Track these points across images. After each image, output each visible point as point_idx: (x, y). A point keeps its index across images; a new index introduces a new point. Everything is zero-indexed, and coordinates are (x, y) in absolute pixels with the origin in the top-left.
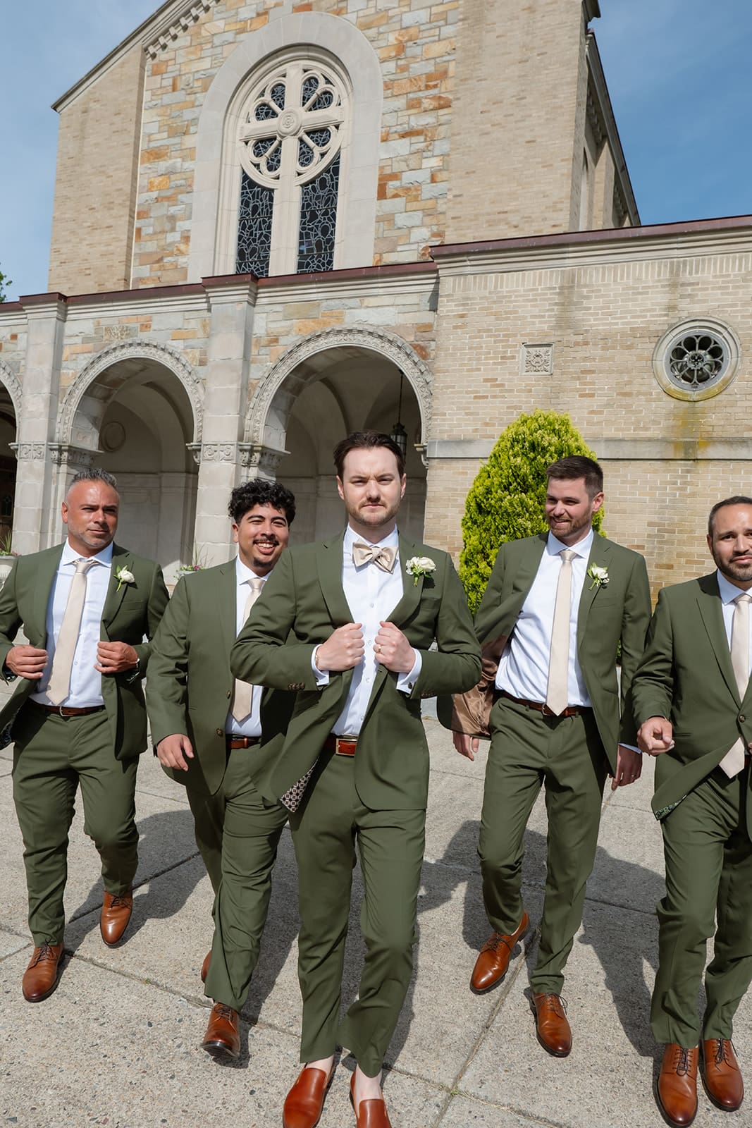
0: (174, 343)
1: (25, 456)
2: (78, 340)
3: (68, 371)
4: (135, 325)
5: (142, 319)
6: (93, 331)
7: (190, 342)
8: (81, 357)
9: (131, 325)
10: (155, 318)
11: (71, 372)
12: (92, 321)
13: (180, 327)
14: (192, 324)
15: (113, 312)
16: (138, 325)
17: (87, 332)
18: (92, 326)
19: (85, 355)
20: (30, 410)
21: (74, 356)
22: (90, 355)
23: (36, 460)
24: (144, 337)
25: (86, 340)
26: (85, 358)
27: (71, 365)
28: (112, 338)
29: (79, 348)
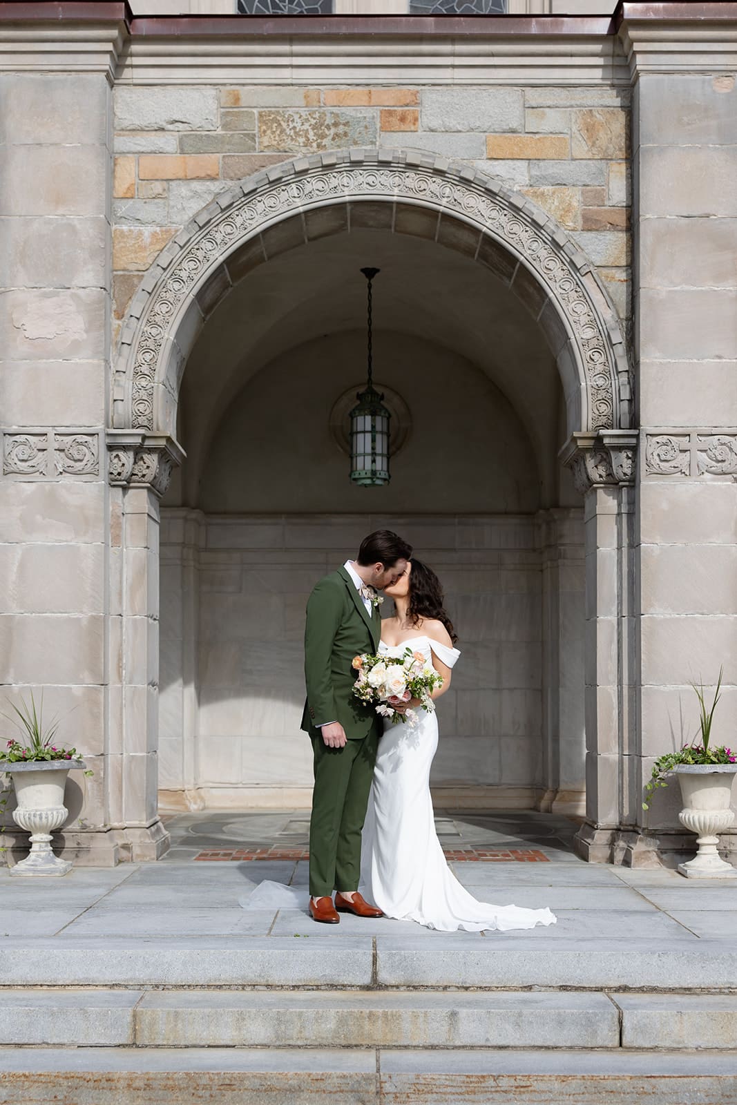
0: (499, 168)
1: (23, 466)
2: (168, 142)
3: (136, 228)
4: (361, 112)
5: (388, 98)
6: (217, 121)
7: (550, 169)
8: (183, 190)
9: (350, 112)
10: (430, 98)
11: (147, 231)
12: (211, 92)
13: (514, 124)
14: (552, 121)
15: (286, 73)
16: (374, 112)
17: (197, 121)
18: (213, 105)
19: (196, 185)
20: (31, 332)
21: (158, 187)
22: (215, 187)
23: (68, 480)
24: (394, 145)
25: (193, 143)
26: (196, 194)
27: (150, 211)
28: (288, 144)
29: (172, 166)
